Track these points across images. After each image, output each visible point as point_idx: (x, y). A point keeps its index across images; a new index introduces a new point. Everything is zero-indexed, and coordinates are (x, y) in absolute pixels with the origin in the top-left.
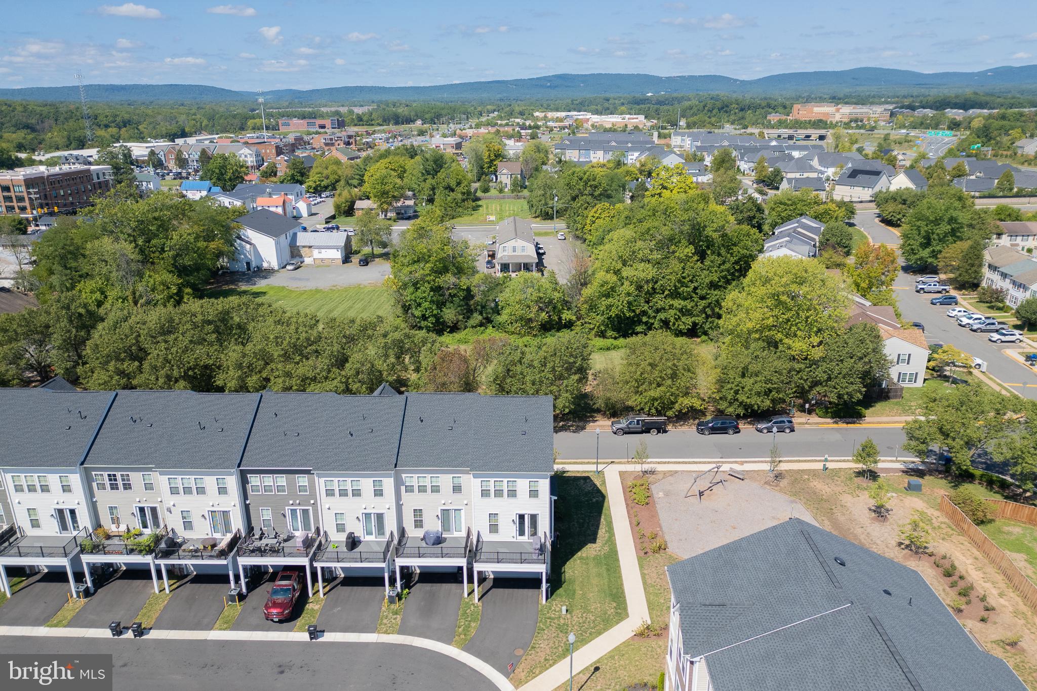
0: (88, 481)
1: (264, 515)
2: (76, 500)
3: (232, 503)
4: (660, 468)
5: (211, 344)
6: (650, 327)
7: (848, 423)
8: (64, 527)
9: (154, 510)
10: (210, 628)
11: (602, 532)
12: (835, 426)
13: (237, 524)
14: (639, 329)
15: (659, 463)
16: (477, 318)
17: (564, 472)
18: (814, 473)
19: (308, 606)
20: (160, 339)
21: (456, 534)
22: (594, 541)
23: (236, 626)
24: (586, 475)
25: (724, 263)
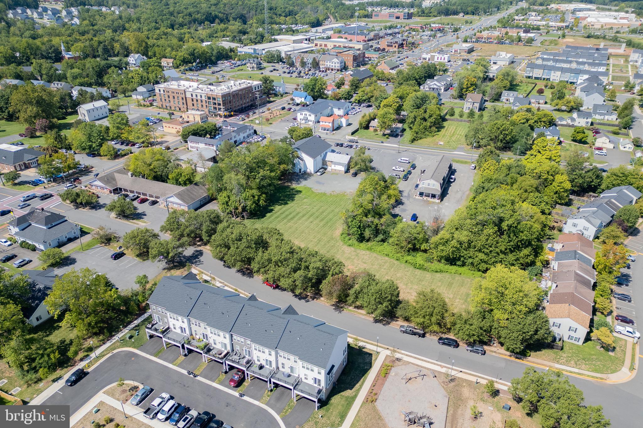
0: (189, 321)
1: (237, 348)
2: (185, 325)
3: (227, 341)
4: (406, 358)
5: (252, 248)
6: (463, 265)
7: (517, 358)
8: (182, 332)
9: (206, 335)
10: (214, 381)
11: (357, 386)
12: (509, 358)
13: (229, 348)
14: (458, 263)
15: (407, 355)
16: (381, 237)
17: (364, 348)
18: (469, 383)
19: (244, 383)
20: (236, 242)
21: (295, 375)
22: (351, 389)
23: (221, 383)
24: (371, 352)
25: (511, 241)
